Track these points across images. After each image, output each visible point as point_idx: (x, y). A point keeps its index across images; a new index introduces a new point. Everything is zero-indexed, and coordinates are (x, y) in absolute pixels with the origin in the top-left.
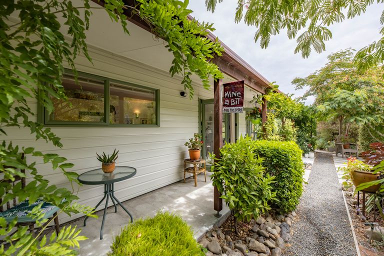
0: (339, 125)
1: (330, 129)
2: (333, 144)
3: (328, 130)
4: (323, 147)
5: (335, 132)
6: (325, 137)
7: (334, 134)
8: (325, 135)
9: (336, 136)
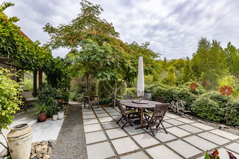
0: (86, 81)
1: (81, 84)
2: (82, 96)
3: (79, 85)
4: (75, 99)
5: (84, 86)
6: (77, 90)
7: (83, 88)
8: (77, 89)
9: (84, 89)
